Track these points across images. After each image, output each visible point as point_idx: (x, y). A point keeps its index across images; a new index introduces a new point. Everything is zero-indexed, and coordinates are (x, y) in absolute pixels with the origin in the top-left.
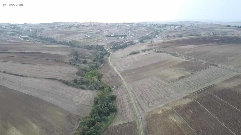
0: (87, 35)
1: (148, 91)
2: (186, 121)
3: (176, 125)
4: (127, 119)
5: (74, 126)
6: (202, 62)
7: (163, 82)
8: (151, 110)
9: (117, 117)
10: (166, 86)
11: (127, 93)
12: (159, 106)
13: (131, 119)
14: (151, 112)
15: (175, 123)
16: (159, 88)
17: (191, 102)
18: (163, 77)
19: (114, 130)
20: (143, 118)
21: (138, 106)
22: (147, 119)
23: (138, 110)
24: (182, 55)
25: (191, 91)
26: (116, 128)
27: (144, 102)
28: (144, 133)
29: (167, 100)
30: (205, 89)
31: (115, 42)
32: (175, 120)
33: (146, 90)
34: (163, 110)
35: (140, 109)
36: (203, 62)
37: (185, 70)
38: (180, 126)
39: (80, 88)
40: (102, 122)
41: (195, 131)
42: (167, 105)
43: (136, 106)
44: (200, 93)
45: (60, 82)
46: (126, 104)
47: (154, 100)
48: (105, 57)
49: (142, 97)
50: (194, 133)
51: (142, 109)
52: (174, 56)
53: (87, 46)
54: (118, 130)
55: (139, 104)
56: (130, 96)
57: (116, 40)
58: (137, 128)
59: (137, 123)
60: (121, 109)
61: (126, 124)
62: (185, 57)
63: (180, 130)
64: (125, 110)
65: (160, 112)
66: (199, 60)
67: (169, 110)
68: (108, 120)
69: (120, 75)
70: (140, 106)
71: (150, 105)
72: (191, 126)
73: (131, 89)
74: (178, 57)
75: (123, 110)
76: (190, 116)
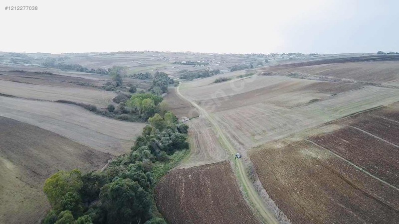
0: (139, 62)
1: (252, 121)
2: (337, 154)
3: (318, 161)
4: (211, 158)
5: (95, 169)
6: (349, 82)
7: (278, 108)
8: (260, 143)
9: (190, 157)
10: (285, 112)
11: (210, 125)
12: (276, 138)
13: (219, 159)
14: (259, 146)
15: (315, 159)
16: (273, 115)
17: (341, 129)
18: (278, 103)
19: (182, 176)
20: (245, 155)
21: (231, 139)
22: (253, 157)
23: (233, 145)
24: (309, 75)
25: (337, 116)
26: (185, 173)
27: (245, 134)
28: (248, 176)
29: (291, 129)
30: (365, 112)
31: (188, 71)
32: (314, 155)
33: (248, 120)
34: (284, 142)
35: (236, 143)
36: (351, 80)
37: (319, 92)
38: (327, 163)
39: (118, 118)
40: (157, 162)
41: (363, 168)
42: (292, 136)
43: (229, 141)
44: (356, 116)
45: (80, 107)
46: (209, 139)
47: (264, 131)
48: (170, 87)
49: (238, 128)
50: (361, 171)
51: (240, 143)
52: (295, 78)
53: (138, 74)
54: (190, 176)
55: (234, 137)
56: (215, 129)
57: (190, 68)
58: (231, 171)
59: (232, 163)
60: (199, 146)
61: (208, 166)
62: (315, 77)
63: (328, 168)
64: (206, 148)
65: (279, 146)
66: (343, 79)
67: (297, 142)
68: (169, 159)
69: (196, 105)
70: (237, 140)
71: (257, 138)
72: (351, 161)
73: (218, 119)
74: (302, 78)
75: (202, 147)
76: (344, 148)
